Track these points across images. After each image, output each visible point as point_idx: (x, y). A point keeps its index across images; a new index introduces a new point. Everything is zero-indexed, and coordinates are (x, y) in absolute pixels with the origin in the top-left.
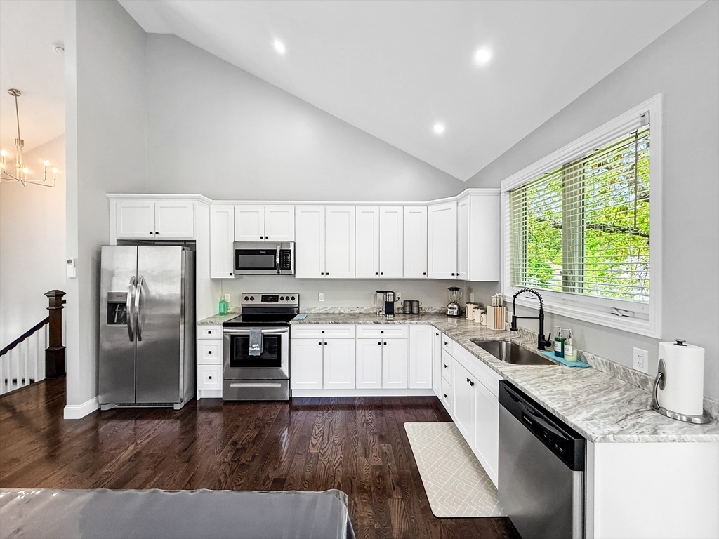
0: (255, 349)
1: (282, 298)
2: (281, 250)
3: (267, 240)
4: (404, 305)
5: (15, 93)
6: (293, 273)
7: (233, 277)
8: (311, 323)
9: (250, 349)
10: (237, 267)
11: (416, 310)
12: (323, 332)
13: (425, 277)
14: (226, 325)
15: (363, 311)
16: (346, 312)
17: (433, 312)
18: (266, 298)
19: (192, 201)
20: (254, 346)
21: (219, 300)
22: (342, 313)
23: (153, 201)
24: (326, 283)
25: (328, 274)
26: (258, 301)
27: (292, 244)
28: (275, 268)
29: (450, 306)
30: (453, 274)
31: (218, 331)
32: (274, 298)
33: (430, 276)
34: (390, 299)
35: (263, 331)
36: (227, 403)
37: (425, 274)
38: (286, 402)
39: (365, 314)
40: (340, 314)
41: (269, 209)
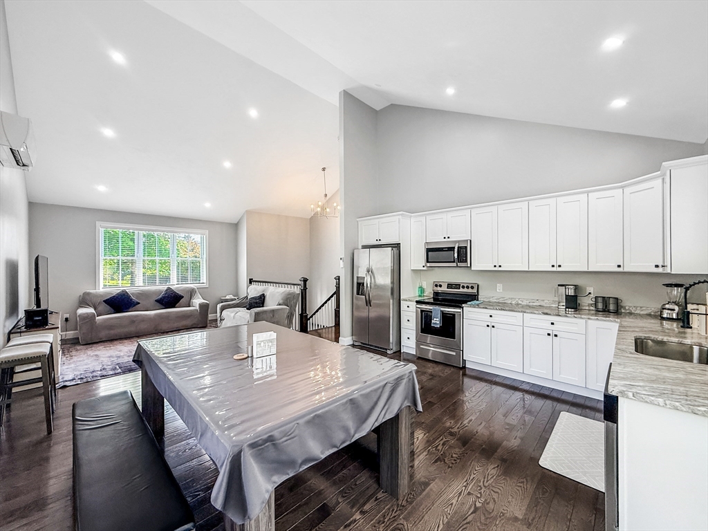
0: (436, 322)
1: (463, 287)
2: (458, 247)
3: (448, 240)
4: (596, 302)
5: (324, 169)
6: (469, 265)
7: (425, 268)
8: (480, 308)
9: (433, 321)
10: (428, 262)
11: (612, 307)
12: (491, 316)
13: (620, 270)
14: (417, 302)
15: (542, 303)
16: (523, 303)
18: (450, 286)
19: (398, 217)
20: (435, 319)
21: (418, 286)
22: (520, 304)
23: (378, 221)
24: (497, 274)
25: (500, 266)
26: (444, 288)
27: (469, 241)
28: (454, 262)
29: (667, 306)
30: (657, 266)
31: (413, 305)
32: (457, 286)
34: (571, 292)
35: (442, 309)
36: (419, 358)
37: (619, 266)
38: (460, 368)
39: (547, 308)
40: (518, 304)
41: (450, 215)
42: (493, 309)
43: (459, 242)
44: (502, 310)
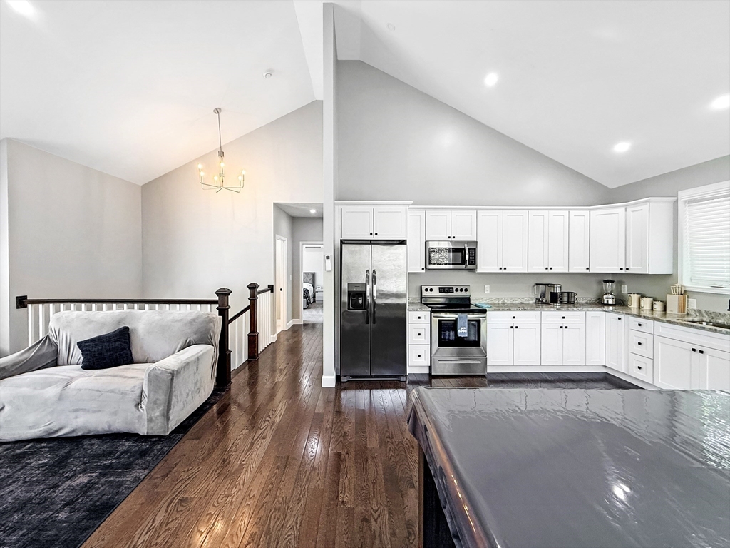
0: (463, 331)
1: (457, 290)
2: (468, 249)
3: (454, 240)
5: (218, 111)
6: (476, 268)
7: (423, 271)
8: (505, 310)
9: (459, 331)
10: (429, 263)
11: (572, 300)
12: (514, 317)
13: (588, 271)
14: (433, 311)
16: (509, 302)
17: (584, 302)
18: (442, 289)
19: (405, 207)
20: (462, 328)
23: (373, 207)
24: (503, 277)
25: (505, 269)
26: (436, 292)
27: (475, 243)
28: (462, 264)
29: (606, 296)
30: (621, 269)
31: (426, 316)
32: (450, 289)
33: (592, 271)
35: (469, 316)
36: (435, 377)
37: (588, 269)
39: (525, 304)
40: (504, 303)
41: (455, 213)
42: (517, 310)
43: (468, 243)
44: (524, 310)
